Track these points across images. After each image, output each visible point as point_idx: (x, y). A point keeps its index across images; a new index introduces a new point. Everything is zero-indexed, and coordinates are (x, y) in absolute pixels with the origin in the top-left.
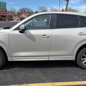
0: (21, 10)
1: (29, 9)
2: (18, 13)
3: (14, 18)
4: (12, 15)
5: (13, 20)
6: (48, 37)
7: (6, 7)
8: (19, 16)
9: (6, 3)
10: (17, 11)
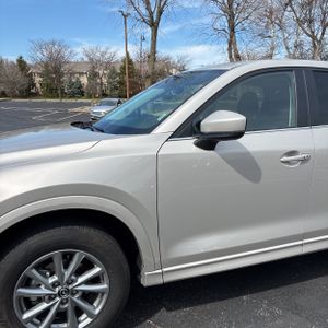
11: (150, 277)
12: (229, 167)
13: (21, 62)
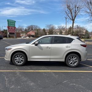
0: (29, 28)
1: (37, 26)
2: (26, 30)
3: (21, 35)
4: (20, 32)
5: (21, 37)
6: (49, 48)
7: (15, 25)
8: (27, 33)
9: (15, 22)
10: (25, 28)
11: (29, 60)
12: (38, 48)
13: (44, 30)
